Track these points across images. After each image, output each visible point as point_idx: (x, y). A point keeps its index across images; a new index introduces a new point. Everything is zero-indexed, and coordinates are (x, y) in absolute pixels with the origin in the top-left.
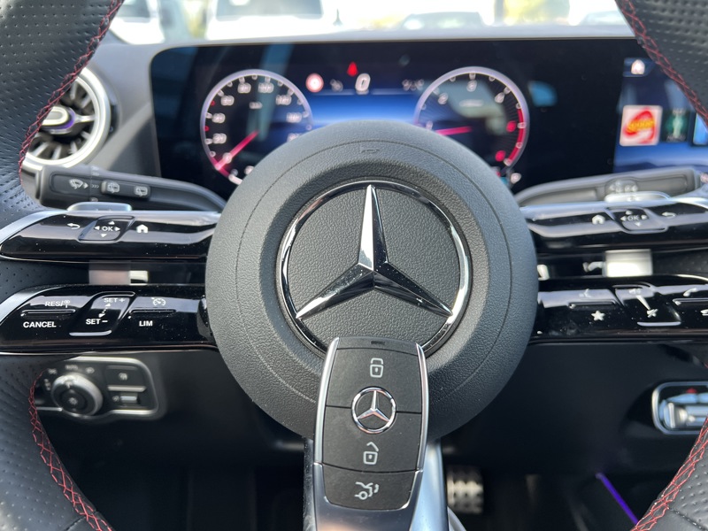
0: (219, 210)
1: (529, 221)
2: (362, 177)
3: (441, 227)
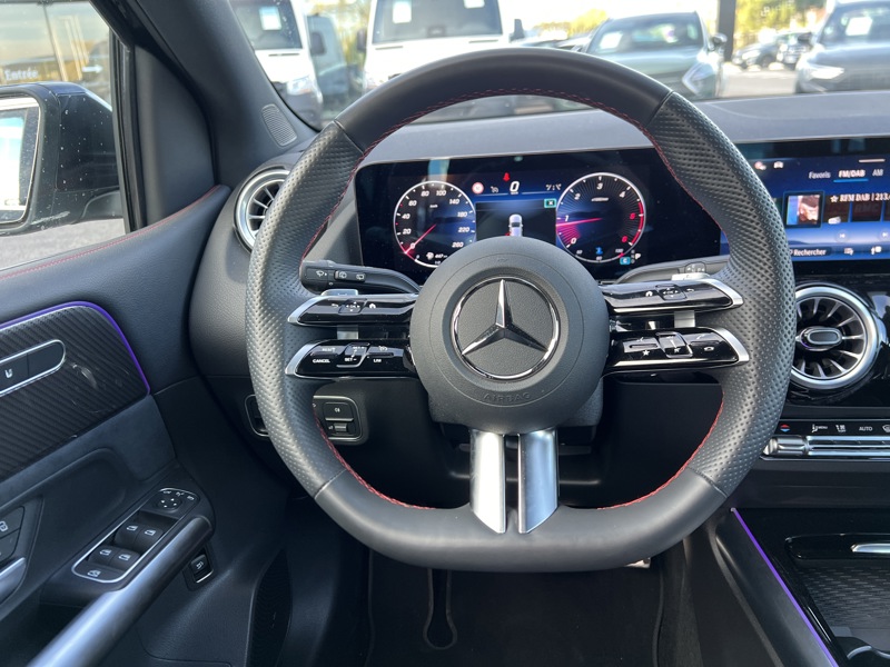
0: (416, 292)
1: (604, 294)
2: (498, 275)
3: (543, 302)
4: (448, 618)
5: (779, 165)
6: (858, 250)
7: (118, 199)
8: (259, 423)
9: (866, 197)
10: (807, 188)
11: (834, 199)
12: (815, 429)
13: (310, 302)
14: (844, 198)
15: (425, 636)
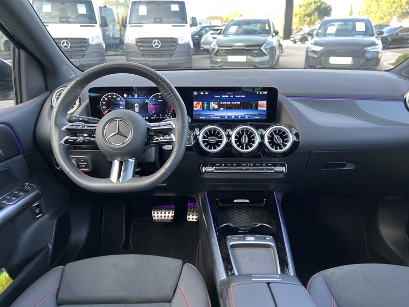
4: (130, 242)
5: (207, 93)
6: (228, 117)
7: (12, 94)
8: (58, 165)
9: (229, 103)
10: (214, 100)
11: (221, 103)
12: (216, 165)
13: (69, 125)
14: (224, 103)
15: (121, 248)
